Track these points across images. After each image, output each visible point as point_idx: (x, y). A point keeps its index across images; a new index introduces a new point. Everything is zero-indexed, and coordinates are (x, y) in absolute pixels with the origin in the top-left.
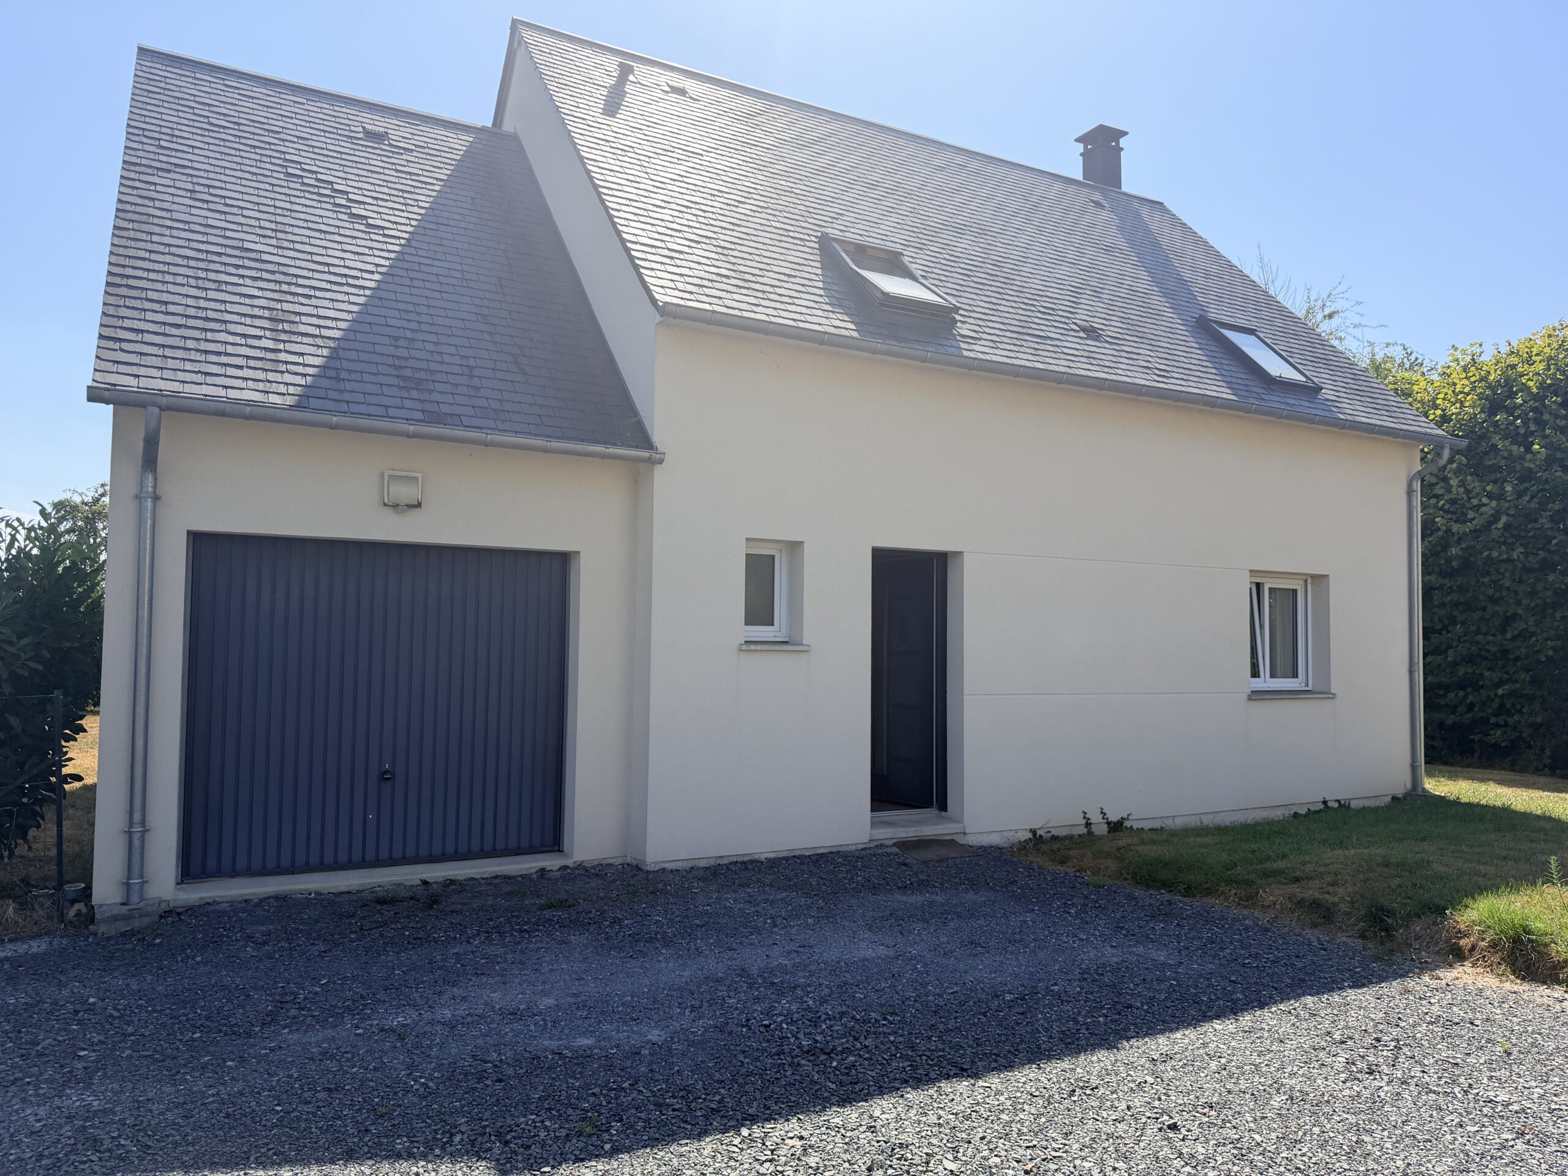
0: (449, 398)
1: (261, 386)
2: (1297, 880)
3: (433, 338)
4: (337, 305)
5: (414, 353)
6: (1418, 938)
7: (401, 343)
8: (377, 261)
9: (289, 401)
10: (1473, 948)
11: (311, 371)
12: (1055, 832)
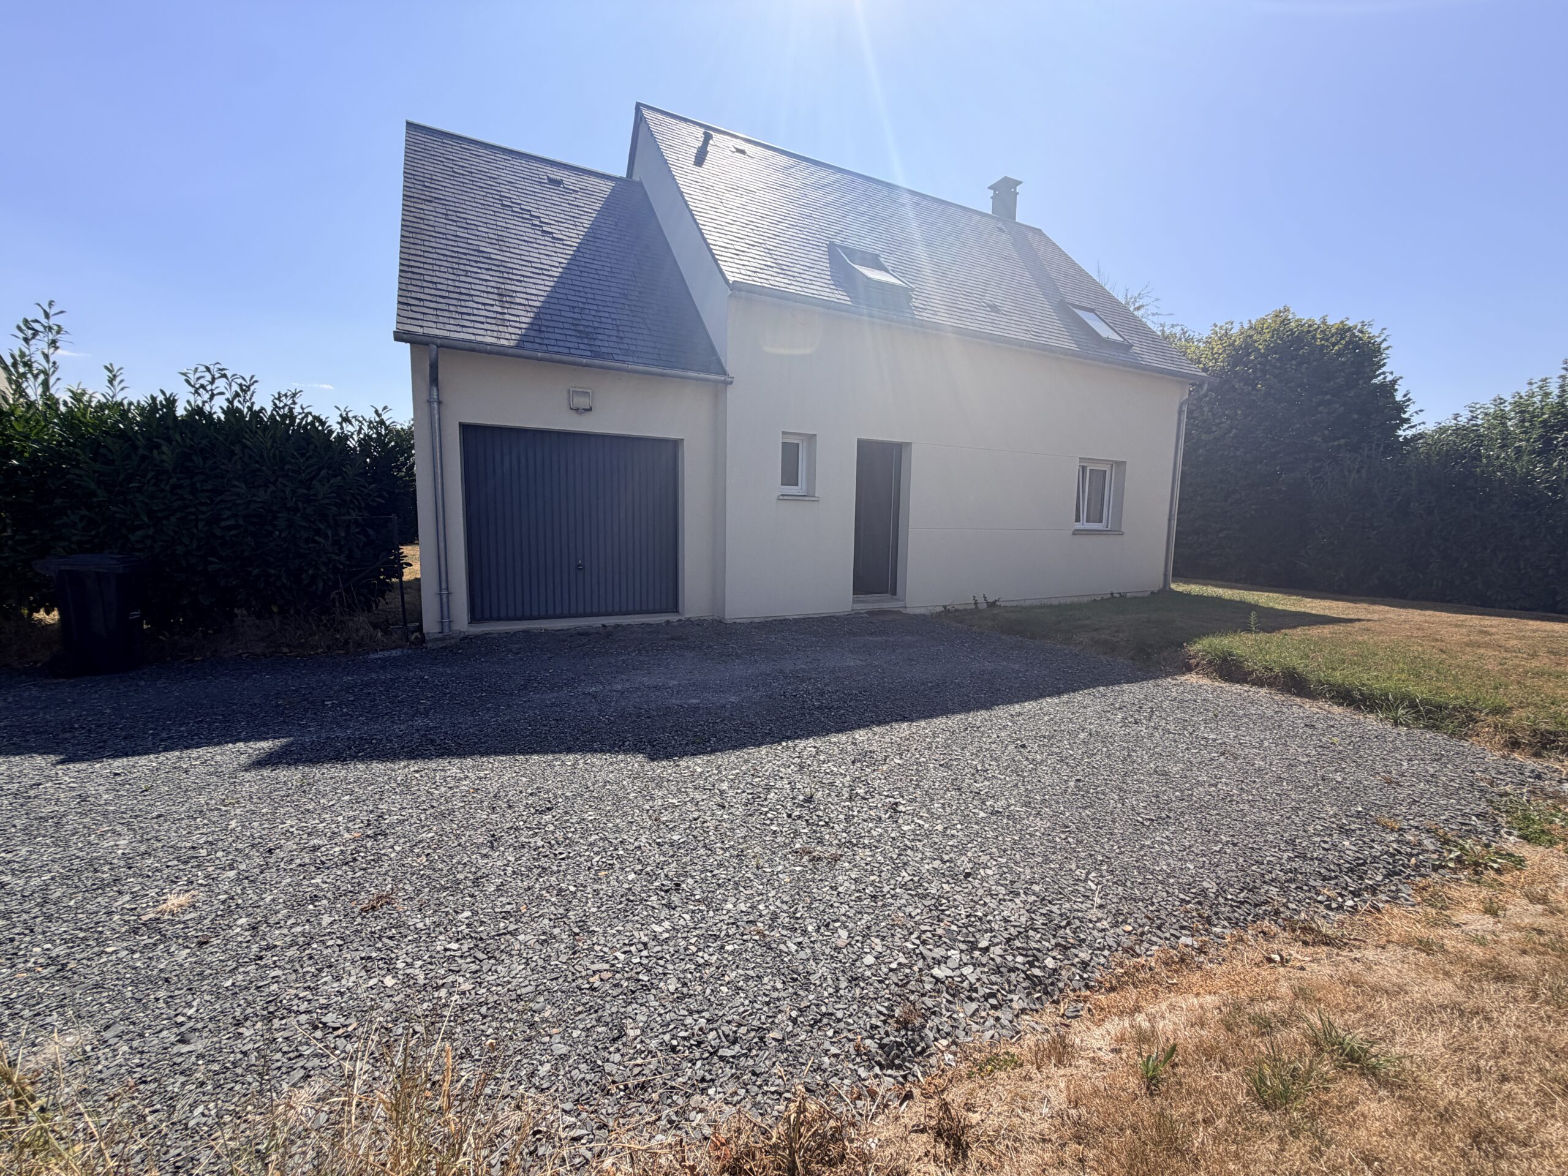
0: (606, 344)
1: (495, 334)
2: (1096, 630)
3: (595, 308)
4: (538, 287)
5: (584, 316)
6: (1165, 659)
7: (576, 310)
8: (560, 260)
9: (512, 343)
10: (1197, 665)
11: (524, 326)
12: (957, 607)
